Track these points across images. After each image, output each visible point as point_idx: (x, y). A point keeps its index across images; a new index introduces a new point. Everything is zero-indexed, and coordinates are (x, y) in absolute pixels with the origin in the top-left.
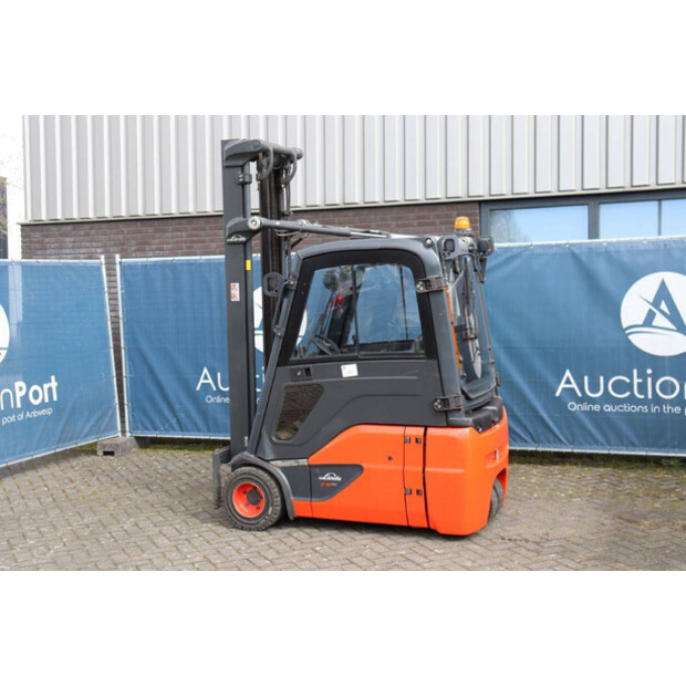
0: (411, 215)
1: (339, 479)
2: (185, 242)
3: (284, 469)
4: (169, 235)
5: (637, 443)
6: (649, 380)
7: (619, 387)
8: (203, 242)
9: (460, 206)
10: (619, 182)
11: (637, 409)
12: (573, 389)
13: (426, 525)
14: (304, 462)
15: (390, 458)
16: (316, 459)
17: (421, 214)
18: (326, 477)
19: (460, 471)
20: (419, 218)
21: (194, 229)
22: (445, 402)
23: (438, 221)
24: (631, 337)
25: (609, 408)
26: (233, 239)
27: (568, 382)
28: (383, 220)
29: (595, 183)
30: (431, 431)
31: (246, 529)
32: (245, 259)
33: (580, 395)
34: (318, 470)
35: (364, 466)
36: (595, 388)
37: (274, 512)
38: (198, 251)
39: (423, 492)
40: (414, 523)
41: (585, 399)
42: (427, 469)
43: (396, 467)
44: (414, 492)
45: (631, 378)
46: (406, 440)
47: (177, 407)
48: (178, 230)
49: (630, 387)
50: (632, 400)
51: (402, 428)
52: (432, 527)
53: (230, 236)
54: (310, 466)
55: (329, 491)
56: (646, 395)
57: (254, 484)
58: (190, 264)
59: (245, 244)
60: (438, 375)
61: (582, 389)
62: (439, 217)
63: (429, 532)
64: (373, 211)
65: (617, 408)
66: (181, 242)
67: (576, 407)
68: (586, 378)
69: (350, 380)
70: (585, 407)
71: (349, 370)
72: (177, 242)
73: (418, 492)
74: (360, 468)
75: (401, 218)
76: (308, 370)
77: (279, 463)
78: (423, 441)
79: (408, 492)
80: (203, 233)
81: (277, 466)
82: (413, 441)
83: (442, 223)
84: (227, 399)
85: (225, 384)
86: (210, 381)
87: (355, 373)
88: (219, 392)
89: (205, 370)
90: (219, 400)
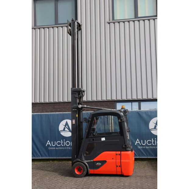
0: (98, 104)
1: (100, 164)
2: (41, 109)
3: (87, 162)
4: (37, 107)
5: (153, 155)
6: (156, 141)
7: (149, 142)
8: (46, 109)
9: (110, 102)
10: (145, 97)
11: (153, 147)
12: (139, 143)
13: (121, 174)
14: (92, 160)
15: (113, 159)
16: (95, 159)
17: (101, 103)
18: (98, 164)
19: (129, 161)
20: (100, 104)
21: (43, 106)
22: (126, 146)
23: (105, 105)
24: (151, 131)
25: (147, 147)
26: (74, 110)
27: (138, 142)
28: (91, 104)
29: (140, 97)
30: (122, 152)
31: (78, 177)
32: (76, 114)
33: (140, 144)
34: (95, 162)
35: (107, 161)
36: (144, 143)
37: (85, 173)
38: (45, 111)
39: (120, 166)
40: (118, 173)
41: (142, 145)
42: (122, 161)
43: (114, 161)
44: (118, 166)
45: (152, 141)
46: (116, 154)
47: (41, 150)
48: (39, 106)
49: (151, 142)
50: (152, 145)
51: (115, 152)
54: (93, 161)
55: (99, 167)
56: (155, 144)
57: (80, 166)
58: (46, 115)
59: (76, 111)
61: (141, 143)
62: (105, 104)
64: (89, 102)
65: (149, 147)
66: (40, 109)
67: (140, 147)
68: (142, 141)
69: (103, 141)
70: (142, 147)
71: (103, 139)
72: (39, 109)
73: (119, 166)
74: (106, 161)
75: (96, 104)
76: (93, 139)
77: (86, 161)
78: (120, 154)
79: (117, 166)
80: (46, 107)
81: (85, 162)
82: (118, 154)
83: (106, 106)
84: (54, 148)
85: (54, 144)
86: (50, 144)
87: (105, 140)
88: (52, 146)
89: (48, 141)
90: (52, 148)
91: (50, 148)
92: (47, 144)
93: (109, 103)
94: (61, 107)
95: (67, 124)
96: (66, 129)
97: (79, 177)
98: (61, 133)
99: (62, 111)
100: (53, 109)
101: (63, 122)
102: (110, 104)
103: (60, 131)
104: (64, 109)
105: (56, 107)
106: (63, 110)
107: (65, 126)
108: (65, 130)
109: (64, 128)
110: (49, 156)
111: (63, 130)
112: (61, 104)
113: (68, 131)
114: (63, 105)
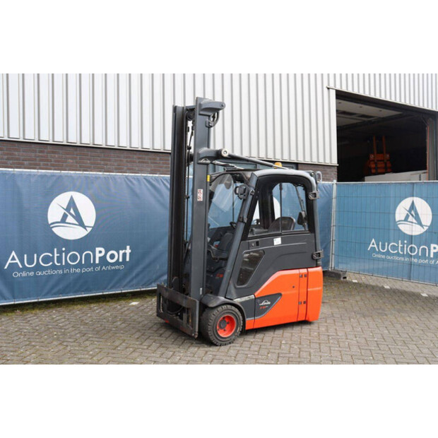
0: (135, 156)
1: (269, 303)
3: (241, 303)
9: (161, 154)
13: (304, 319)
14: (252, 297)
15: (294, 287)
16: (260, 294)
17: (140, 156)
18: (264, 303)
20: (139, 158)
22: (318, 255)
23: (149, 161)
26: (203, 161)
28: (118, 157)
30: (309, 270)
32: (207, 174)
34: (258, 301)
35: (283, 293)
37: (239, 329)
39: (306, 303)
40: (300, 319)
42: (308, 290)
43: (295, 291)
44: (303, 303)
46: (301, 276)
51: (298, 270)
52: (307, 319)
53: (201, 159)
54: (255, 298)
55: (264, 310)
58: (5, 174)
59: (208, 164)
60: (314, 241)
62: (150, 159)
63: (305, 322)
71: (278, 241)
74: (280, 295)
75: (129, 157)
76: (258, 243)
77: (239, 299)
78: (307, 275)
79: (300, 303)
81: (237, 301)
82: (304, 276)
83: (151, 163)
84: (32, 274)
85: (30, 262)
86: (17, 261)
87: (280, 243)
88: (25, 268)
89: (13, 253)
90: (24, 274)
91: (19, 275)
92: (9, 261)
93: (158, 158)
94: (33, 154)
95: (72, 204)
96: (70, 219)
97: (225, 345)
98: (53, 229)
99: (38, 167)
100: (8, 159)
101: (62, 200)
102: (160, 160)
103: (50, 222)
104: (42, 163)
105: (17, 153)
106: (39, 165)
107: (68, 209)
108: (67, 221)
109: (65, 217)
110: (14, 298)
111: (59, 220)
112: (33, 145)
113: (77, 223)
114: (40, 152)
